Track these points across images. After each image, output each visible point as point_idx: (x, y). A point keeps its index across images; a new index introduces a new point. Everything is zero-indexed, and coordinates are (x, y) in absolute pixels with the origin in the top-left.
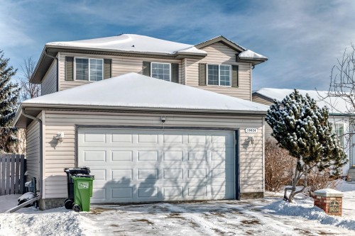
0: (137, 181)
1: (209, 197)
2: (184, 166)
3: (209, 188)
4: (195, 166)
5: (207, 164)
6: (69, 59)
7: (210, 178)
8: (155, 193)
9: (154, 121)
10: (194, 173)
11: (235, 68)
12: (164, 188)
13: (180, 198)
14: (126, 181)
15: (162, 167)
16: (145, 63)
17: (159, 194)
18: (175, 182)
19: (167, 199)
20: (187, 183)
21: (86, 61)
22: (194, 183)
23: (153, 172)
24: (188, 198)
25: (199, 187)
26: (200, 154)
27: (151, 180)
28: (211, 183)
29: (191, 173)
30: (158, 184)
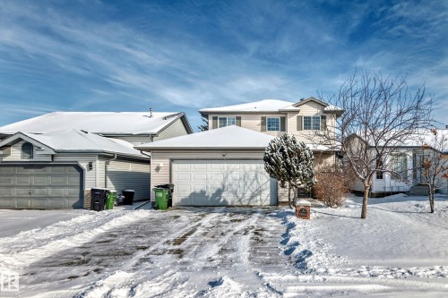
0: (210, 192)
1: (259, 203)
2: (241, 184)
3: (258, 198)
4: (249, 184)
5: (258, 182)
6: (215, 118)
7: (259, 192)
8: (222, 200)
9: (219, 155)
10: (249, 188)
11: (324, 118)
12: (228, 197)
13: (239, 204)
14: (203, 193)
15: (227, 184)
16: (262, 118)
17: (224, 200)
18: (235, 193)
19: (230, 204)
20: (244, 194)
21: (225, 119)
22: (248, 194)
23: (220, 187)
24: (244, 204)
25: (252, 197)
26: (252, 176)
27: (219, 192)
28: (260, 195)
29: (246, 188)
30: (224, 195)
